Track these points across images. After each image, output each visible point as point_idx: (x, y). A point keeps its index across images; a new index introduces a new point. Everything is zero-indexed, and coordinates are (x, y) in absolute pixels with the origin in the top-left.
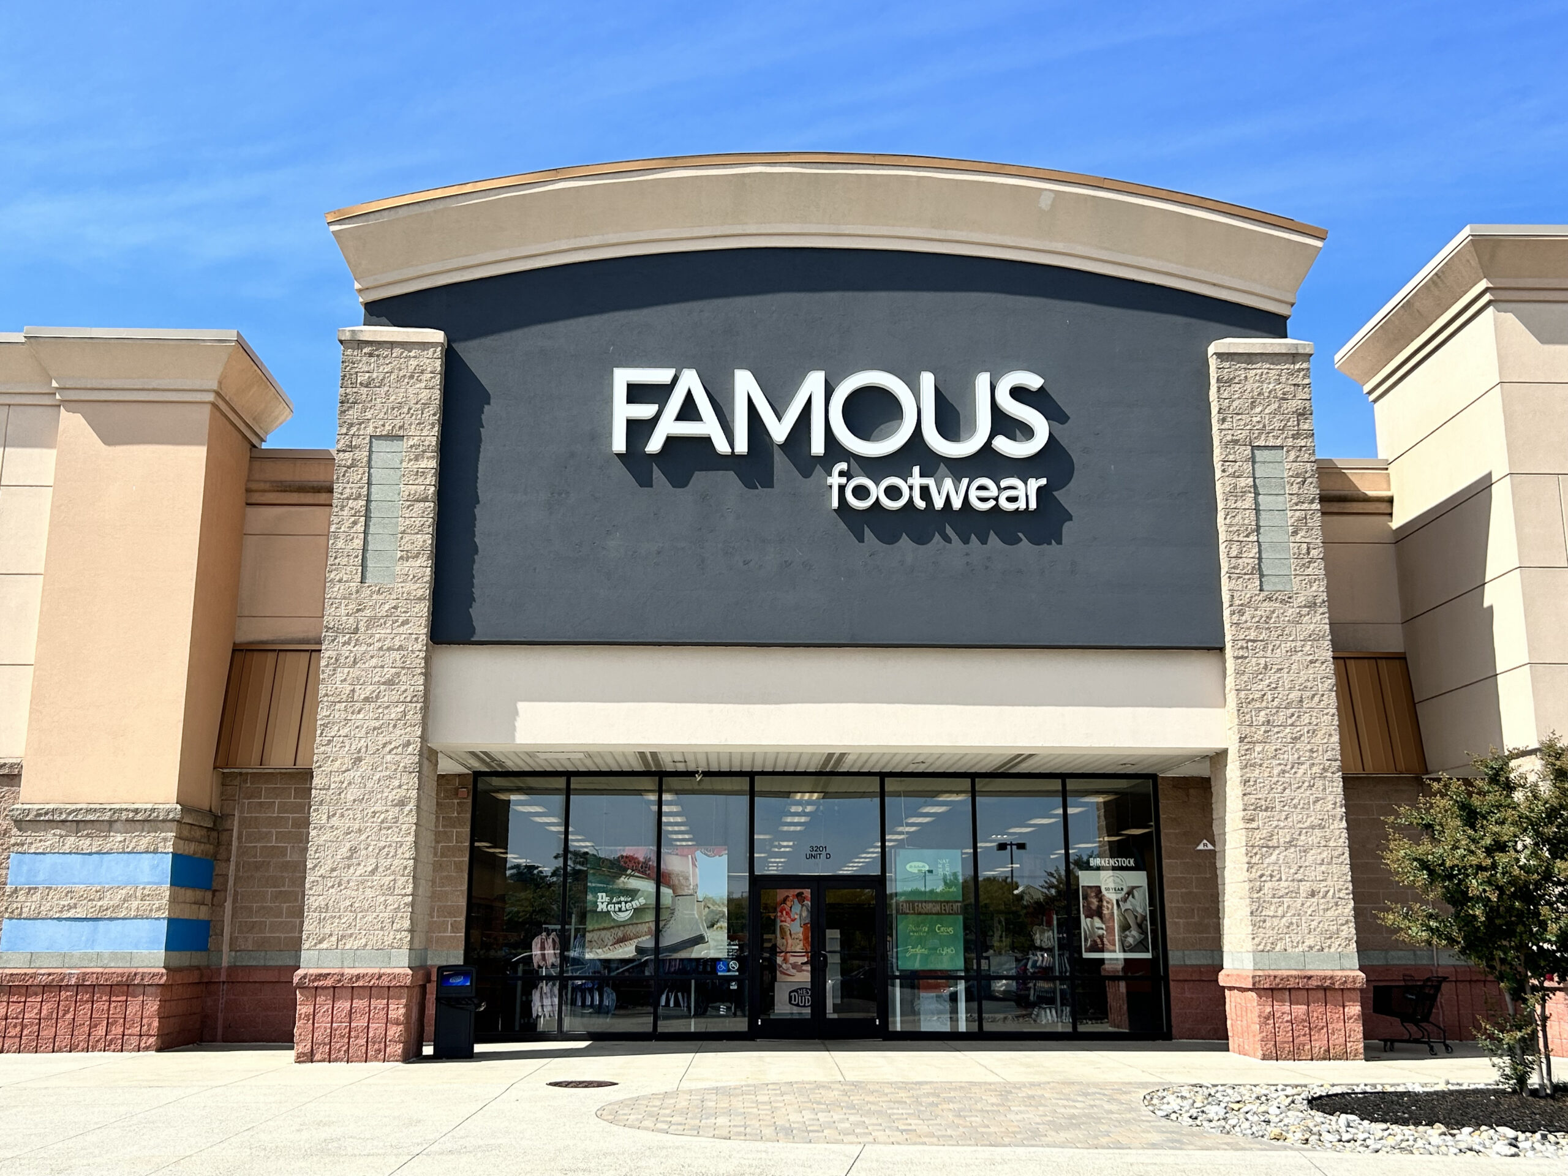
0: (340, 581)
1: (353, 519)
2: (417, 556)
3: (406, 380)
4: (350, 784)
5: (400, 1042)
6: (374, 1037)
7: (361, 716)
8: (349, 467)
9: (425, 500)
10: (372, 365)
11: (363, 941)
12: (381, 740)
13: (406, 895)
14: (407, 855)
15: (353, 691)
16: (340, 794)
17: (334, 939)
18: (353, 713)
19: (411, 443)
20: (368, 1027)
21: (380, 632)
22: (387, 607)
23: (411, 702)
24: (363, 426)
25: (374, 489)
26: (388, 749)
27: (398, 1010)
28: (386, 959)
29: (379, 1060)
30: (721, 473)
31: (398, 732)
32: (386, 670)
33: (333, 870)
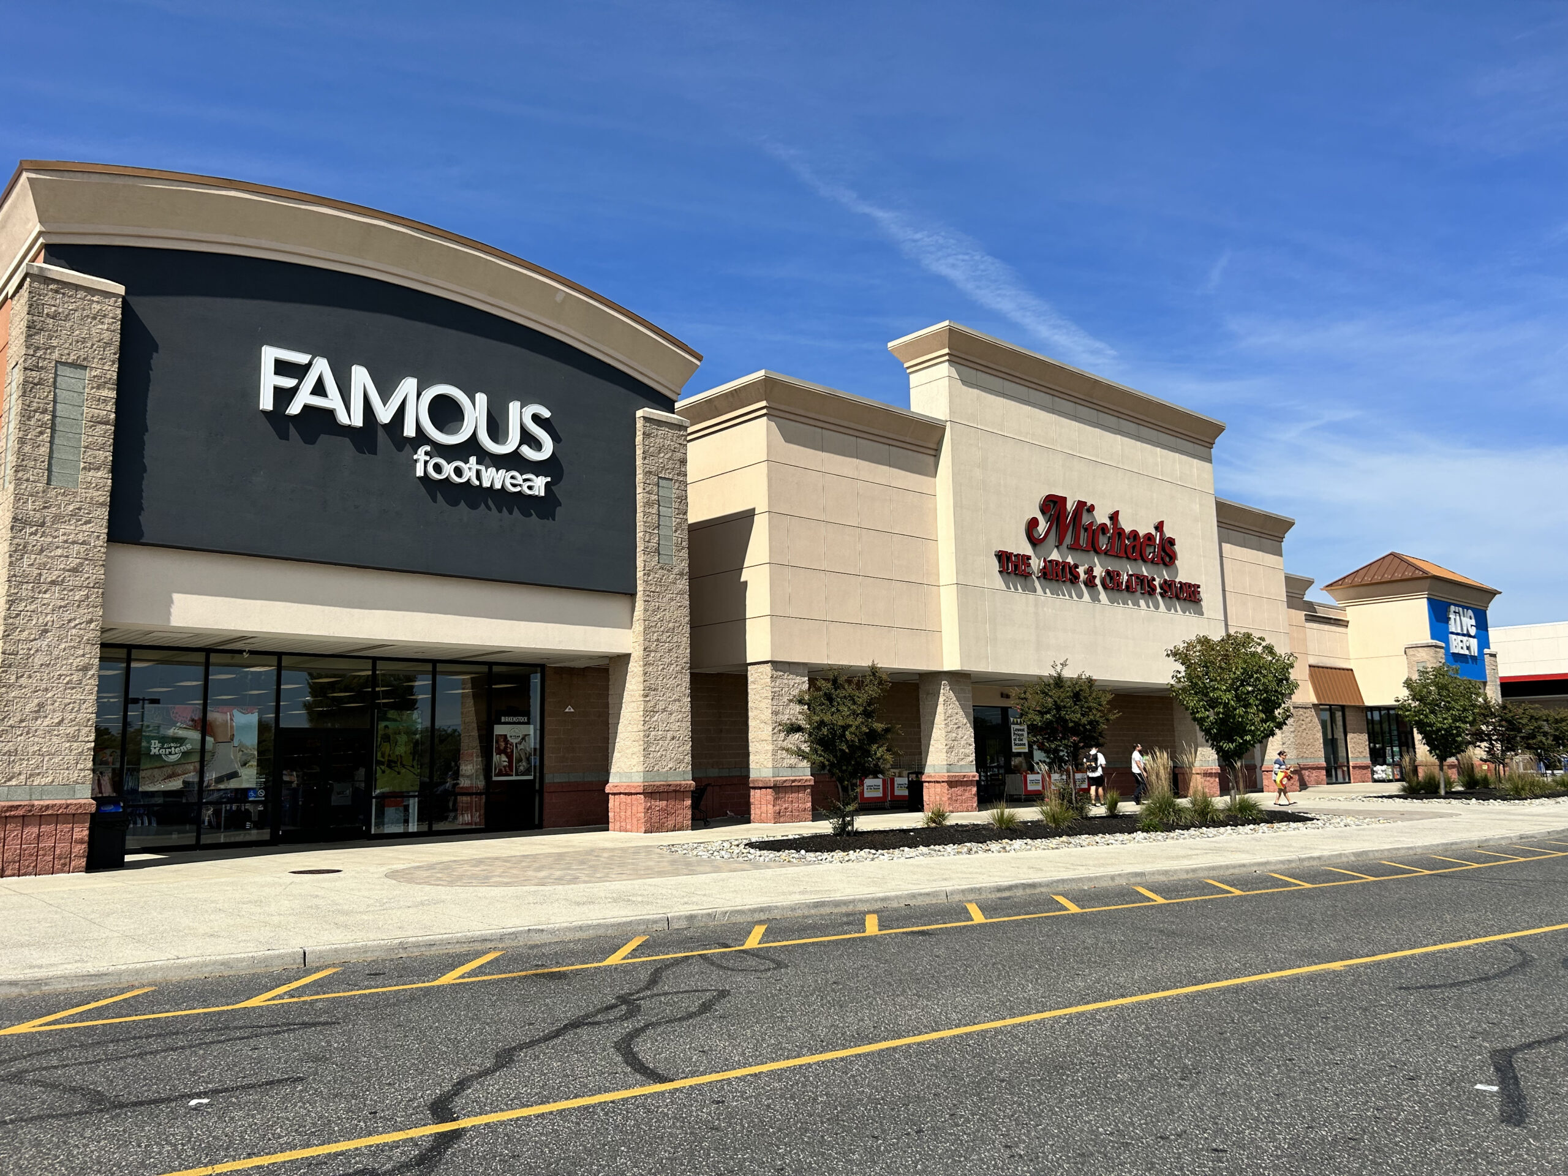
0: (28, 480)
1: (39, 429)
2: (98, 469)
3: (89, 320)
4: (37, 651)
5: (83, 857)
6: (61, 854)
7: (47, 596)
8: (36, 384)
9: (106, 423)
10: (58, 301)
11: (50, 779)
12: (67, 616)
13: (88, 742)
14: (90, 710)
15: (40, 574)
16: (27, 659)
17: (23, 777)
18: (39, 593)
19: (94, 373)
20: (55, 847)
21: (64, 528)
22: (71, 508)
23: (93, 587)
24: (49, 351)
25: (59, 406)
26: (72, 624)
27: (82, 832)
28: (72, 793)
29: (64, 872)
30: (340, 438)
31: (82, 611)
32: (71, 560)
33: (21, 721)
